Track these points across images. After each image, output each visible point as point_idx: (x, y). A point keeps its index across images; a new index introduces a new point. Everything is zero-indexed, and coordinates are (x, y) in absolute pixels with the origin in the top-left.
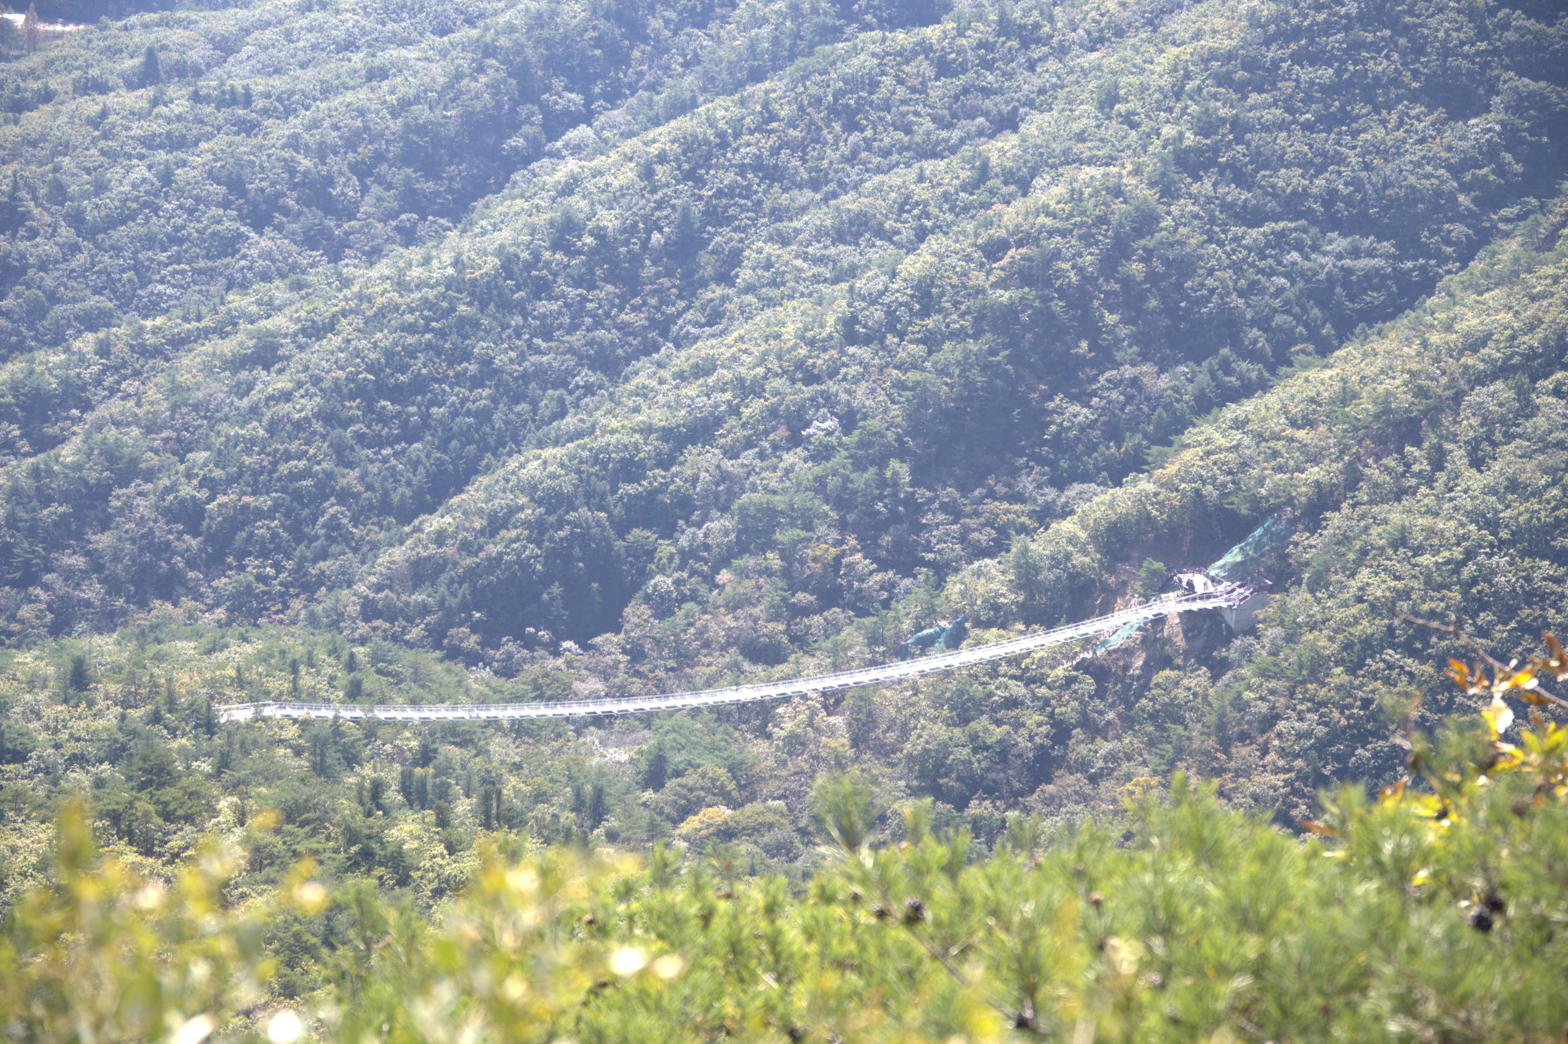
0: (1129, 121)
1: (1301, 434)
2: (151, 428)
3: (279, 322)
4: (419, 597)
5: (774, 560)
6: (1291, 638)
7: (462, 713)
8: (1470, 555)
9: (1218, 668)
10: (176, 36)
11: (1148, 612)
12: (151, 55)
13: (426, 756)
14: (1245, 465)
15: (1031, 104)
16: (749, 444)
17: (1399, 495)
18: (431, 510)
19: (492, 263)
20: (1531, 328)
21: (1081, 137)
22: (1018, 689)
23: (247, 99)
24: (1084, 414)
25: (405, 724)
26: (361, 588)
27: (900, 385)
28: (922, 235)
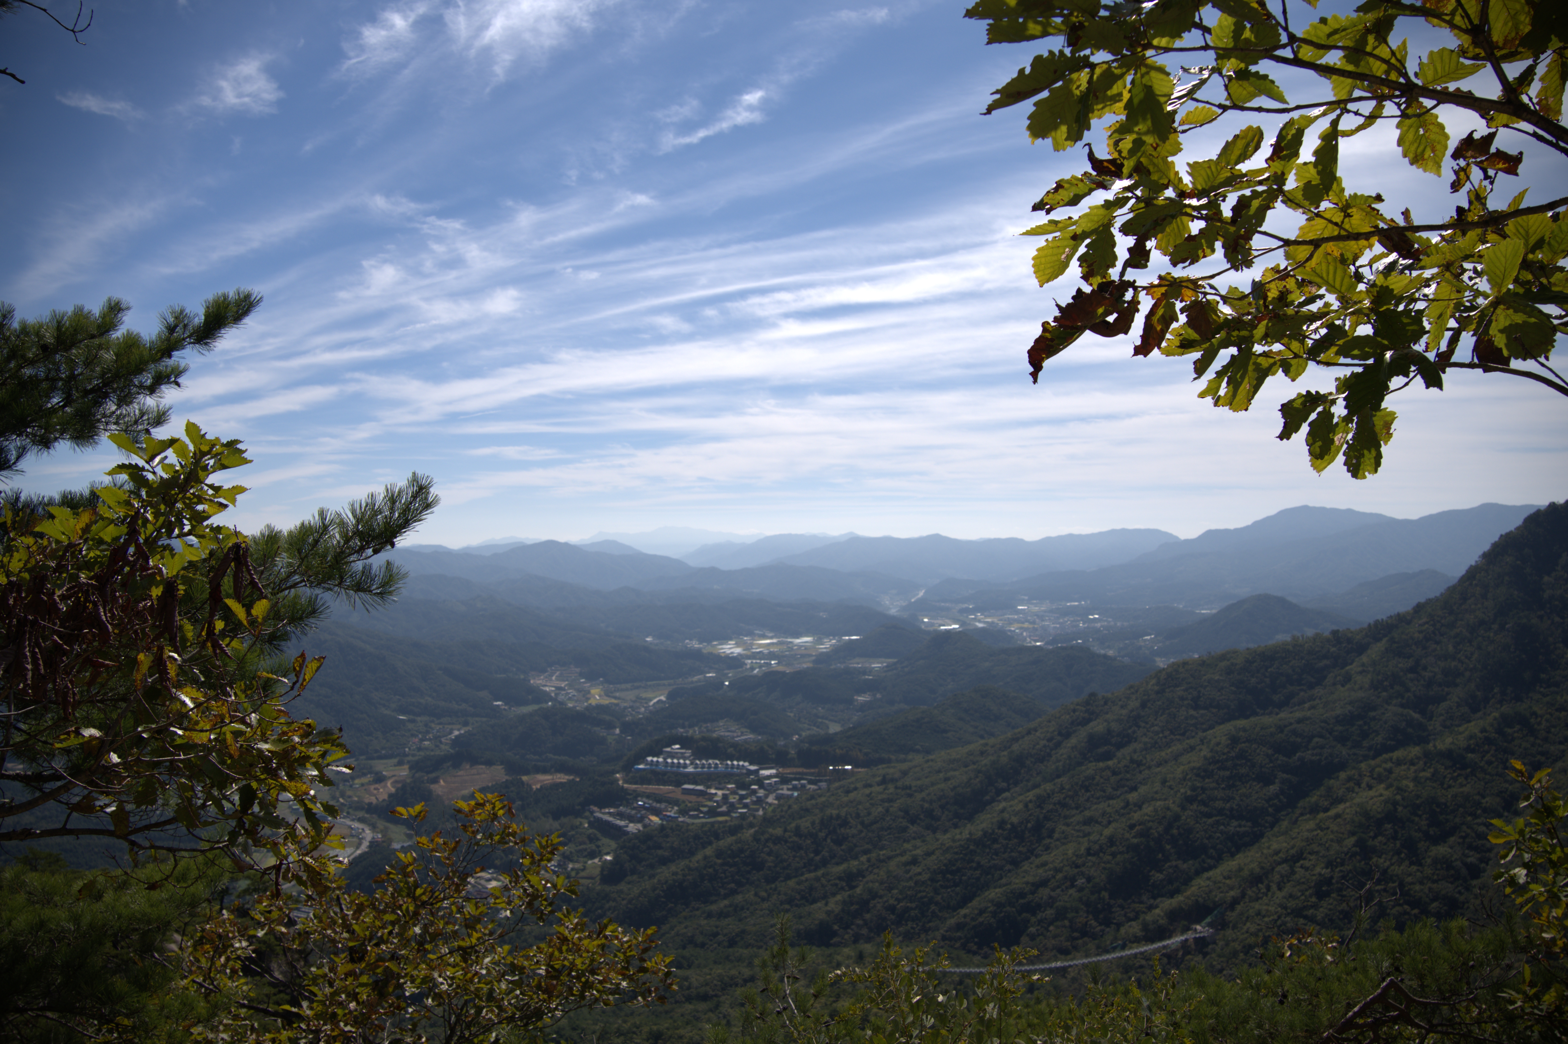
0: (1170, 787)
1: (1228, 881)
2: (882, 883)
3: (918, 852)
4: (959, 934)
5: (1067, 923)
6: (1227, 945)
7: (972, 970)
8: (1279, 917)
9: (1205, 955)
10: (891, 771)
11: (1183, 938)
12: (884, 777)
13: (961, 982)
14: (1211, 891)
15: (1140, 783)
16: (1058, 887)
17: (1257, 899)
18: (962, 907)
19: (980, 833)
20: (1292, 848)
21: (1156, 792)
22: (1143, 962)
23: (910, 788)
24: (1160, 876)
25: (955, 973)
26: (942, 931)
27: (1104, 869)
28: (1110, 823)
